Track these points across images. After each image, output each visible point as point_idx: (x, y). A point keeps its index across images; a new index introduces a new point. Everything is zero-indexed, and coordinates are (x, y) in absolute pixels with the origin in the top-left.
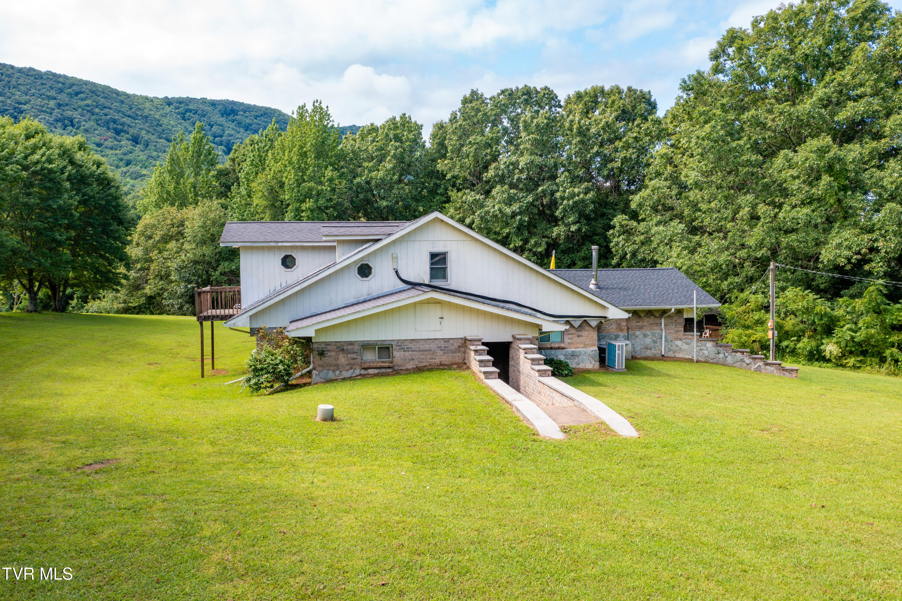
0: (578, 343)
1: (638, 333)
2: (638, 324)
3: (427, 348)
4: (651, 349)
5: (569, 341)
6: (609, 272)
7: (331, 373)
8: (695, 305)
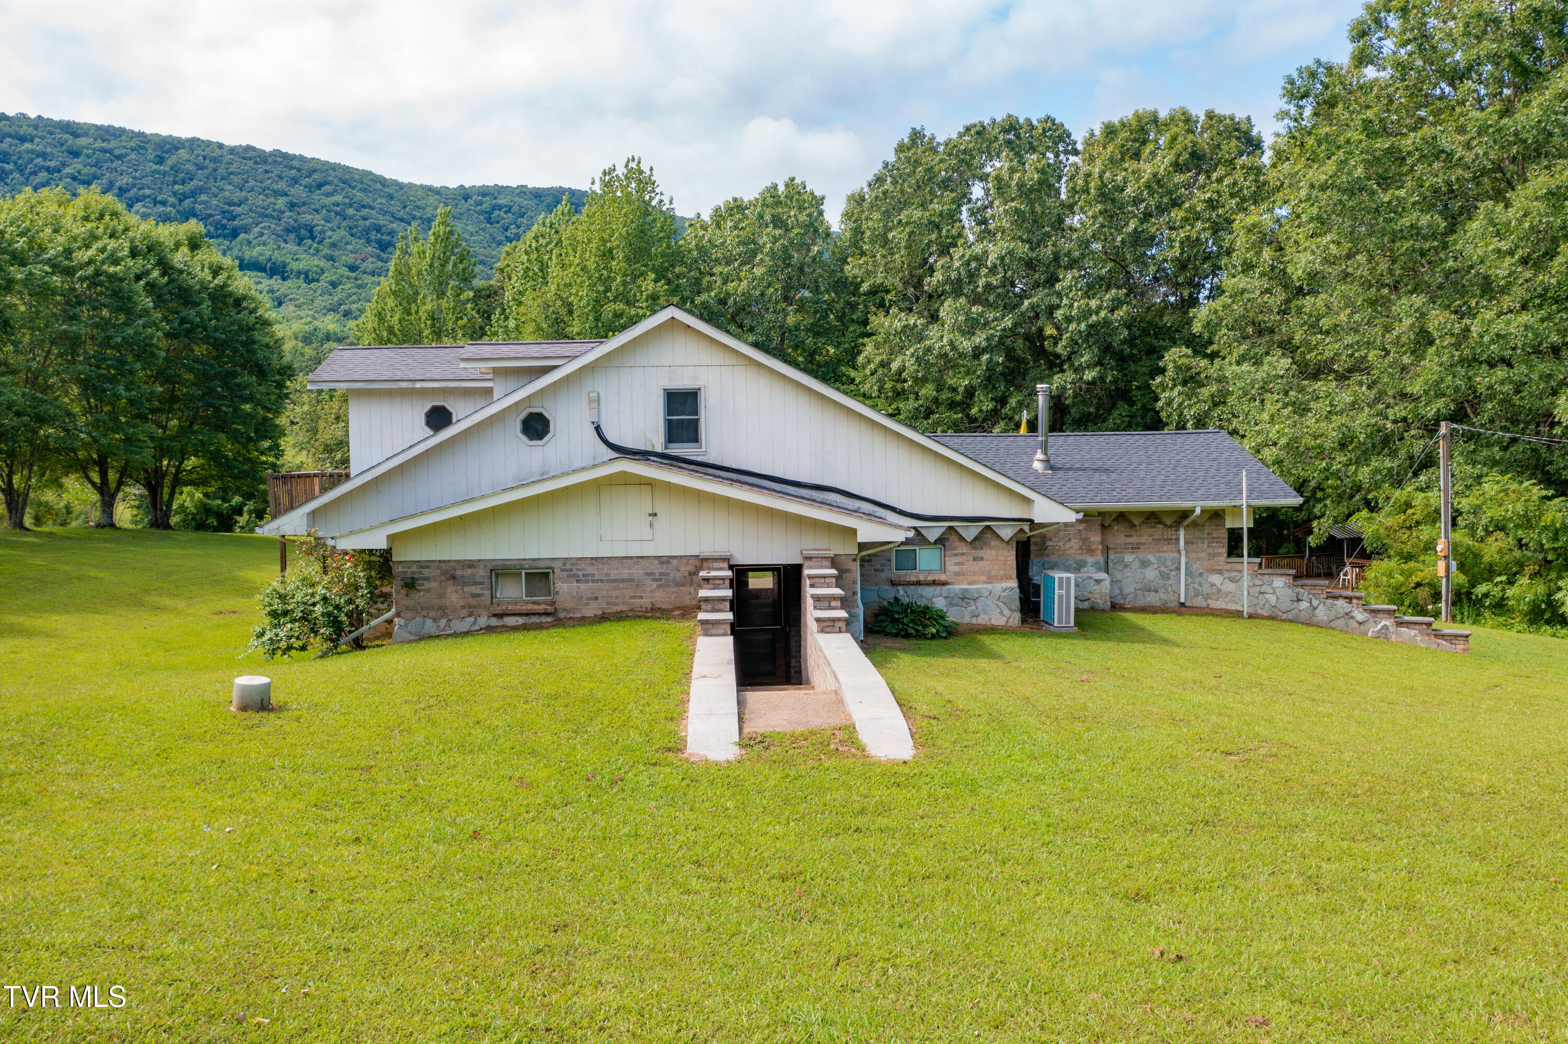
0: (974, 573)
1: (1129, 558)
2: (1130, 540)
3: (625, 576)
4: (1156, 591)
5: (957, 568)
6: (1083, 439)
7: (429, 622)
8: (1244, 501)
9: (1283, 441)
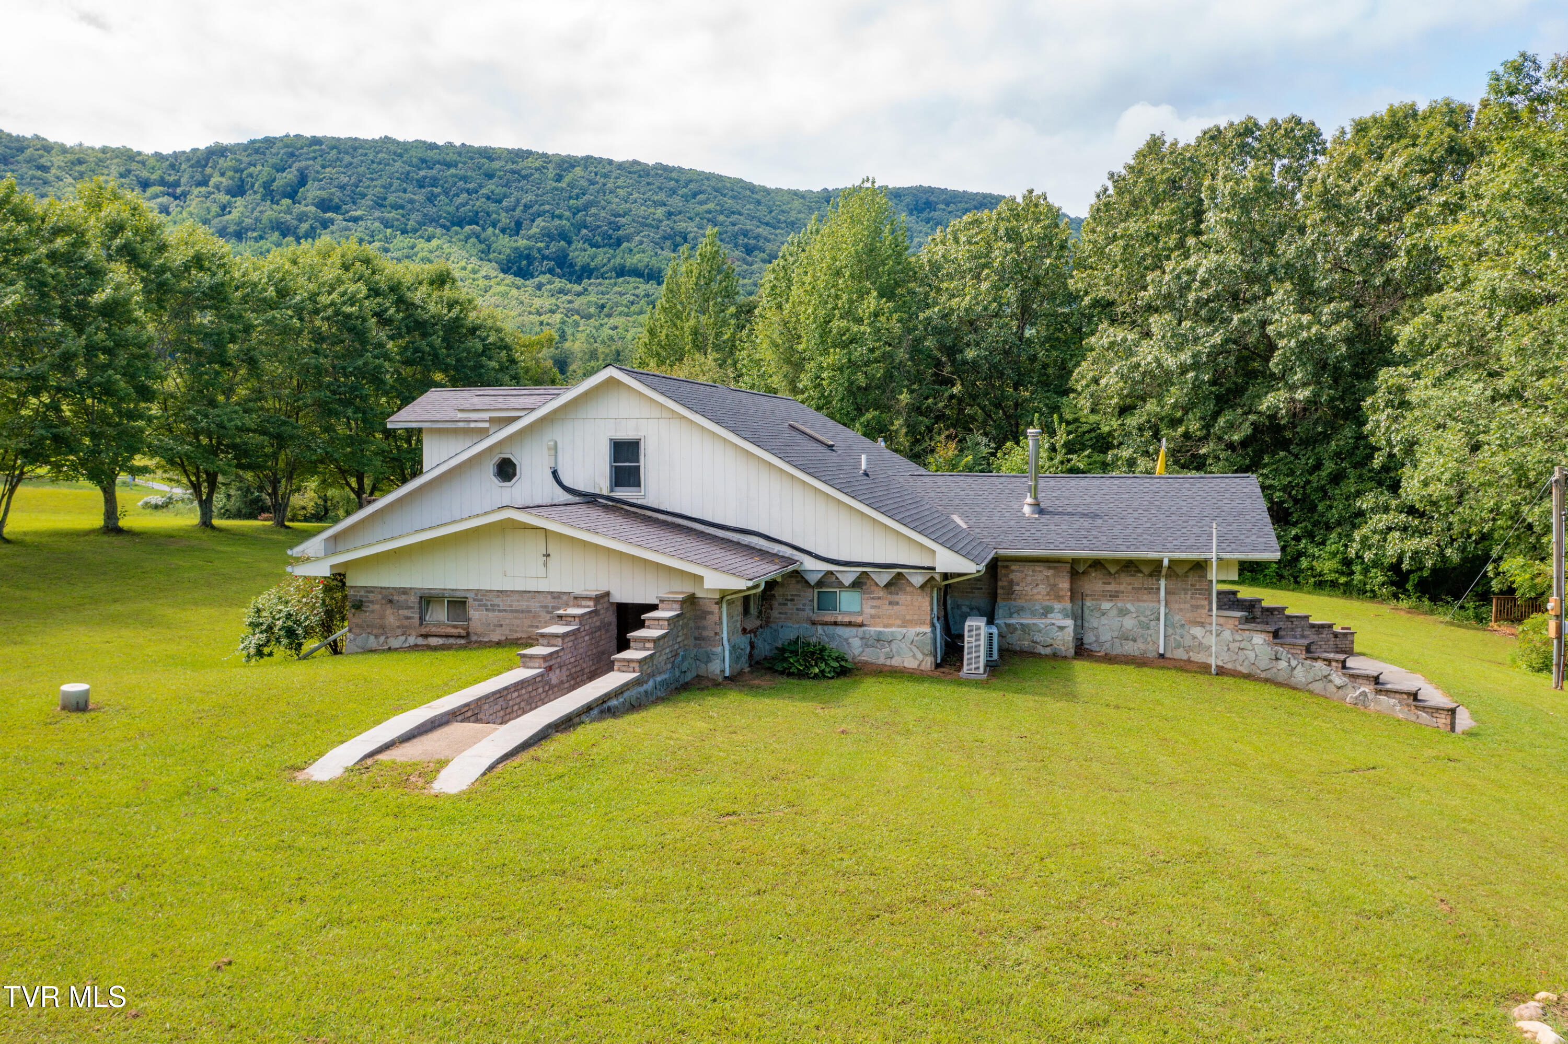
0: (890, 617)
1: (1106, 606)
2: (1108, 588)
3: (524, 608)
4: (1135, 640)
5: (873, 611)
7: (372, 638)
8: (1214, 555)
9: (1446, 477)
